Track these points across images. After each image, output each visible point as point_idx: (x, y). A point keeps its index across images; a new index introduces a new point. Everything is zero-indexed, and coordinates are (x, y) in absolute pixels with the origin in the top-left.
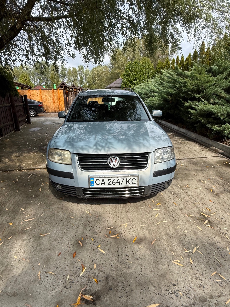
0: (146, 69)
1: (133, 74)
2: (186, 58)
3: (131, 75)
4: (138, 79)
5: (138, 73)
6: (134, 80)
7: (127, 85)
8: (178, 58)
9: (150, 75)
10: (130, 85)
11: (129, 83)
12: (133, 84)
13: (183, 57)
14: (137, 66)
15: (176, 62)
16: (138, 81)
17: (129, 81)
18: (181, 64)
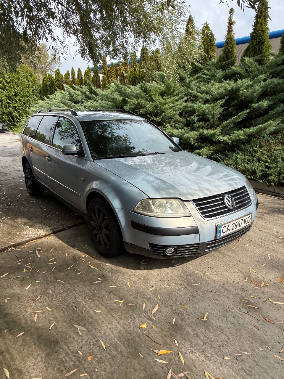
0: (28, 81)
1: (10, 87)
2: (85, 72)
3: (8, 88)
4: (20, 94)
5: (17, 85)
6: (14, 95)
7: (4, 101)
8: (73, 71)
9: (35, 90)
10: (9, 101)
11: (6, 99)
12: (12, 100)
13: (79, 70)
14: (16, 76)
15: (71, 75)
16: (20, 97)
17: (6, 96)
18: (79, 79)
